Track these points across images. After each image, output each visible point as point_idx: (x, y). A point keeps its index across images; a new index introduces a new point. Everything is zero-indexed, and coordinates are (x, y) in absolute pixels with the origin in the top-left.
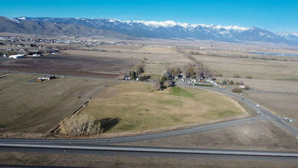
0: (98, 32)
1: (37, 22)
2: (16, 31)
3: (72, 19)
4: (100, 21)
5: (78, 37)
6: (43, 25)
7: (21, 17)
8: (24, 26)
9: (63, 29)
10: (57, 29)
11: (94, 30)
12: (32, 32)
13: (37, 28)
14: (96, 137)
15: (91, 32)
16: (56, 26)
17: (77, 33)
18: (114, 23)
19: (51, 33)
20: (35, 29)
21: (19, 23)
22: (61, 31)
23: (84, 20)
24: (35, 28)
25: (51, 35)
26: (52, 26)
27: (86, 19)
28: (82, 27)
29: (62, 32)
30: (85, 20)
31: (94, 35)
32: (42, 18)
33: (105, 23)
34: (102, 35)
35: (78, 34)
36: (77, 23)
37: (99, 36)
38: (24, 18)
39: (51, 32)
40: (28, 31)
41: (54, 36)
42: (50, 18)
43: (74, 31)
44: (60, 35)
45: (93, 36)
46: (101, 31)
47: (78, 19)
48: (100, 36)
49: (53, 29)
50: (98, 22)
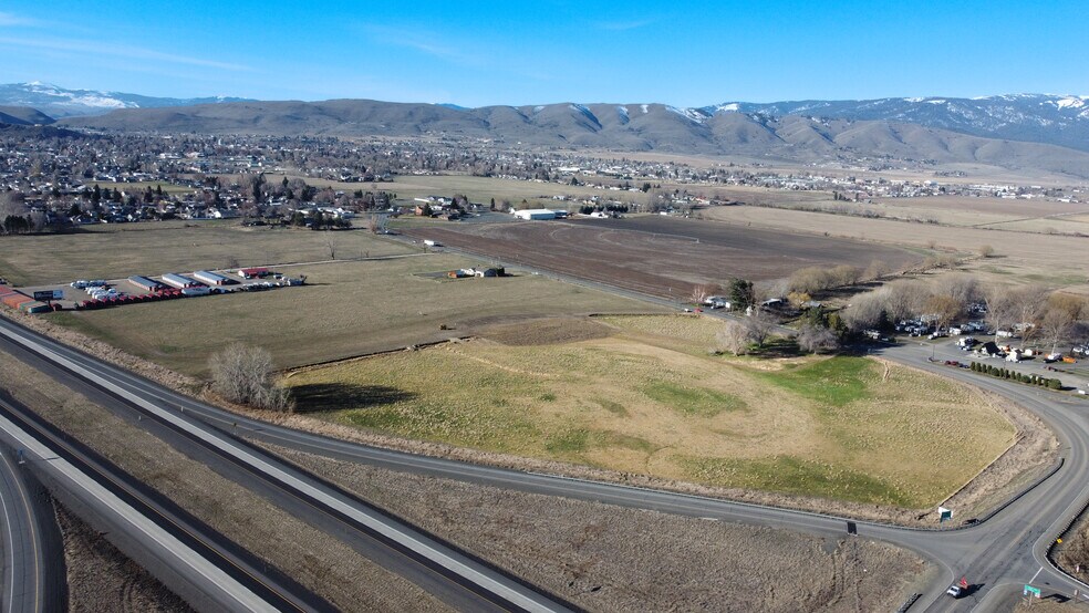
0: (973, 149)
1: (756, 118)
2: (683, 149)
3: (895, 100)
4: (1009, 104)
5: (885, 167)
6: (775, 126)
7: (725, 104)
8: (714, 131)
9: (837, 139)
10: (816, 137)
11: (959, 143)
12: (731, 149)
13: (749, 138)
14: (268, 416)
15: (946, 148)
16: (815, 128)
17: (883, 154)
18: (1079, 110)
19: (791, 155)
20: (744, 140)
21: (699, 122)
22: (828, 147)
23: (938, 105)
24: (743, 138)
25: (789, 161)
26: (802, 130)
27: (948, 100)
28: (913, 133)
29: (830, 148)
30: (945, 105)
31: (954, 160)
32: (791, 102)
33: (1031, 113)
34: (993, 159)
35: (888, 157)
36: (908, 115)
37: (974, 165)
38: (734, 107)
39: (791, 150)
40: (720, 147)
41: (798, 162)
42: (815, 102)
43: (876, 146)
44: (820, 160)
45: (950, 165)
46: (989, 146)
47: (918, 100)
48: (980, 166)
49: (802, 138)
50: (1000, 109)
